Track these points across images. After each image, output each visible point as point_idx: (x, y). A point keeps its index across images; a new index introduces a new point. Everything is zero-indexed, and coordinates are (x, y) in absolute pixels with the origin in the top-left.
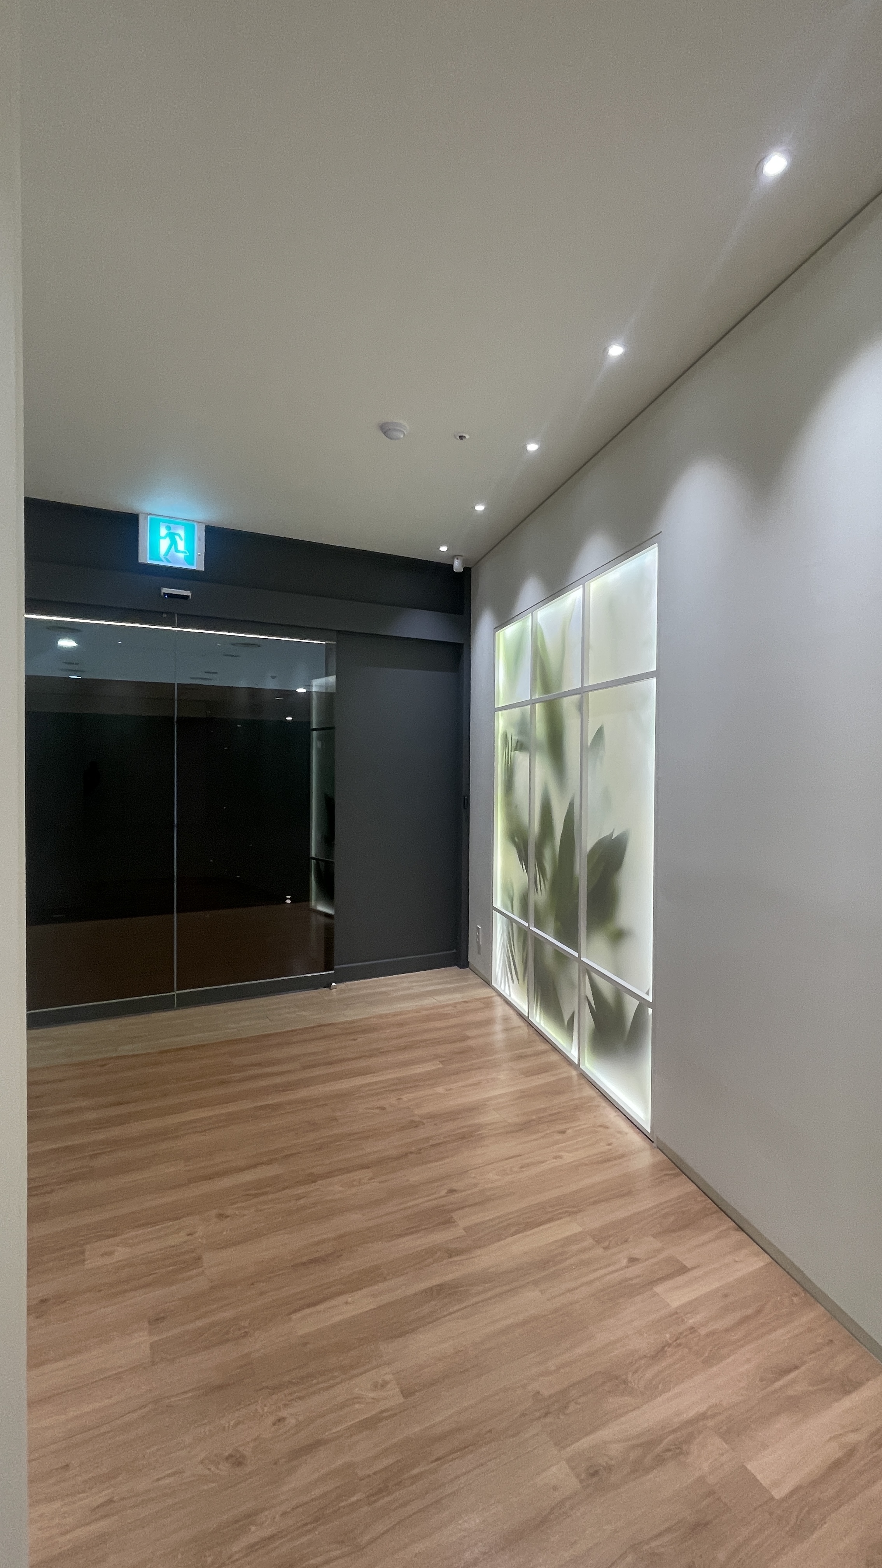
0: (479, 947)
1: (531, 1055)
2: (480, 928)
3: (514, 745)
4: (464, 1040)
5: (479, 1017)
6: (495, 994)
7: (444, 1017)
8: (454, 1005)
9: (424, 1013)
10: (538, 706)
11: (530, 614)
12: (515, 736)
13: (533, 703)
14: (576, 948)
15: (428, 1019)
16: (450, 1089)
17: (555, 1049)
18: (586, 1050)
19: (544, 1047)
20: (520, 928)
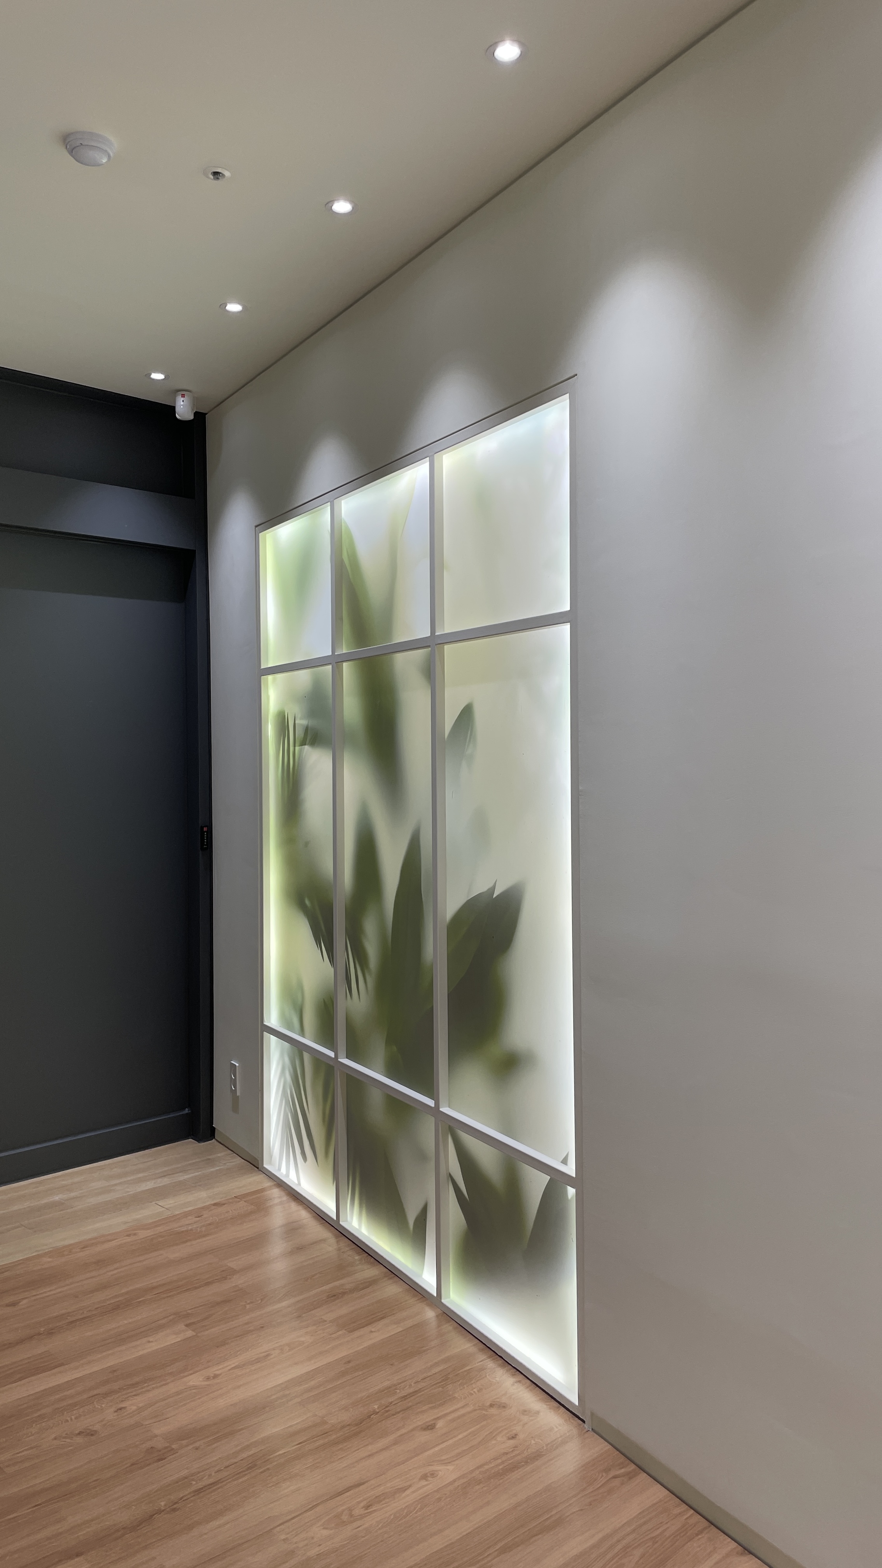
0: (235, 1099)
1: (352, 1291)
2: (237, 1065)
3: (300, 733)
4: (225, 1278)
5: (246, 1230)
6: (267, 1183)
7: (181, 1237)
8: (198, 1213)
9: (143, 1234)
10: (347, 668)
11: (329, 503)
12: (301, 719)
13: (336, 661)
14: (430, 1089)
15: (152, 1245)
16: (216, 1376)
17: (393, 1273)
18: (451, 1273)
19: (371, 1272)
20: (318, 1060)
